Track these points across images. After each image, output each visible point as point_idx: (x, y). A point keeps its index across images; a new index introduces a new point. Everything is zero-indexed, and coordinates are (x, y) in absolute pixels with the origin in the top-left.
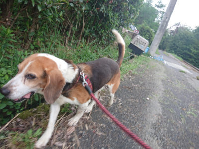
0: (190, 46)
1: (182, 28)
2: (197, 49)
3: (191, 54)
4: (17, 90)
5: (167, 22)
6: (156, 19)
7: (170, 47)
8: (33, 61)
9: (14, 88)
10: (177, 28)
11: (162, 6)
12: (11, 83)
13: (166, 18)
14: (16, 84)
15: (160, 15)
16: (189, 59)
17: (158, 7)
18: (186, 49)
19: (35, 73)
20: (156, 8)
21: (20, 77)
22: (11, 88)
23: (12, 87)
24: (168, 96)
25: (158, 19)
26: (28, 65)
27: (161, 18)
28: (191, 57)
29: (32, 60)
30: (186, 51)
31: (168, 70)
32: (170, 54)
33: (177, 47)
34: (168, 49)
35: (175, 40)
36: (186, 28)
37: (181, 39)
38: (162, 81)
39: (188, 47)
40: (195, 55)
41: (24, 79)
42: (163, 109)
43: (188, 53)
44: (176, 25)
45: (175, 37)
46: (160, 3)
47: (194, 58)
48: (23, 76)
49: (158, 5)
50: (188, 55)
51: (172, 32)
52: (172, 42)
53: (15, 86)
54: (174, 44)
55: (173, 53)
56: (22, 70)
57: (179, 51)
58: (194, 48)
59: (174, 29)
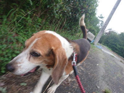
0: (117, 43)
1: (113, 32)
2: (120, 46)
3: (117, 48)
4: (22, 67)
5: (106, 27)
6: (98, 25)
7: (105, 42)
8: (39, 39)
9: (19, 65)
10: (110, 31)
11: (102, 18)
12: (17, 59)
13: (106, 25)
14: (21, 61)
15: (100, 22)
16: (115, 51)
17: (100, 17)
18: (114, 44)
19: (39, 51)
20: (99, 18)
21: (25, 54)
22: (15, 65)
23: (17, 63)
24: (107, 66)
25: (99, 25)
26: (34, 42)
27: (101, 24)
28: (116, 50)
29: (39, 37)
30: (114, 46)
31: (105, 54)
32: (104, 46)
33: (109, 42)
34: (103, 43)
35: (108, 39)
36: (115, 32)
37: (112, 38)
38: (103, 59)
39: (115, 44)
40: (119, 49)
41: (29, 56)
42: (105, 71)
43: (115, 47)
44: (109, 29)
45: (108, 37)
46: (101, 15)
47: (119, 51)
48: (29, 53)
49: (100, 16)
50: (115, 48)
51: (106, 33)
52: (106, 39)
53: (20, 63)
54: (107, 41)
55: (106, 46)
56: (28, 47)
57: (110, 45)
58: (119, 45)
59: (108, 31)
